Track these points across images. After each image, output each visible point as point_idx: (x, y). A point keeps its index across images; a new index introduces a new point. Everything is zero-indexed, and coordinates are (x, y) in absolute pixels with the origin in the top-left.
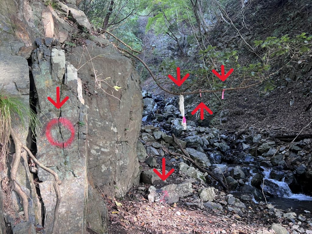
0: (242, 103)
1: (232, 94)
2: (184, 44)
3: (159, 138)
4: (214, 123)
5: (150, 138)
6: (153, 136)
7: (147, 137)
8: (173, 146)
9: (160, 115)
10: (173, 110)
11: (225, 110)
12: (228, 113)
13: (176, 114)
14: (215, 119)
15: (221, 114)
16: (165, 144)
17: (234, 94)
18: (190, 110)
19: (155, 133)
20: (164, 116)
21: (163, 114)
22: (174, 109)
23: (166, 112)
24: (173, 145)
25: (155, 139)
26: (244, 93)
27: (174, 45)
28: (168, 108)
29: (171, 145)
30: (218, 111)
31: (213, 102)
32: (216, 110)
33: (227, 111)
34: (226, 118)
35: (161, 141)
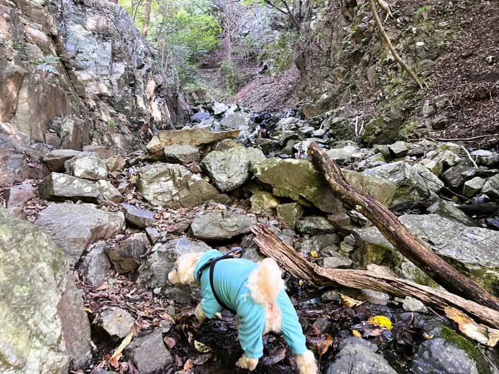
0: (480, 71)
1: (443, 59)
2: (302, 14)
3: (238, 180)
4: (411, 135)
5: (188, 188)
6: (205, 173)
7: (171, 183)
8: (325, 215)
9: (267, 139)
10: (297, 126)
11: (436, 97)
12: (447, 102)
13: (305, 131)
14: (412, 123)
15: (427, 109)
16: (274, 209)
17: (447, 56)
18: (337, 118)
19: (213, 159)
20: (276, 141)
21: (273, 139)
22: (298, 124)
23: (280, 132)
24: (322, 208)
25: (215, 186)
26: (479, 46)
27: (282, 19)
28: (285, 124)
29: (309, 210)
30: (414, 103)
31: (394, 87)
32: (408, 104)
33: (442, 98)
34: (445, 117)
35: (251, 195)
